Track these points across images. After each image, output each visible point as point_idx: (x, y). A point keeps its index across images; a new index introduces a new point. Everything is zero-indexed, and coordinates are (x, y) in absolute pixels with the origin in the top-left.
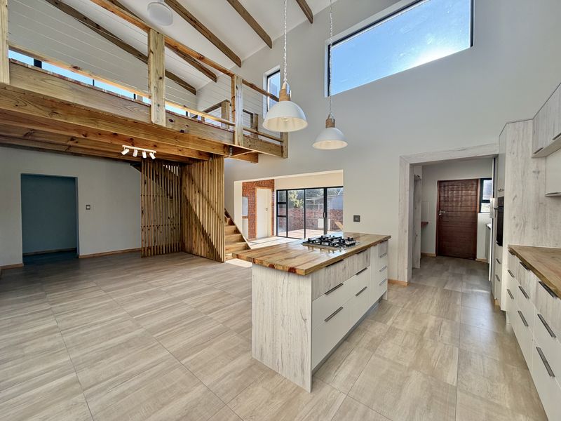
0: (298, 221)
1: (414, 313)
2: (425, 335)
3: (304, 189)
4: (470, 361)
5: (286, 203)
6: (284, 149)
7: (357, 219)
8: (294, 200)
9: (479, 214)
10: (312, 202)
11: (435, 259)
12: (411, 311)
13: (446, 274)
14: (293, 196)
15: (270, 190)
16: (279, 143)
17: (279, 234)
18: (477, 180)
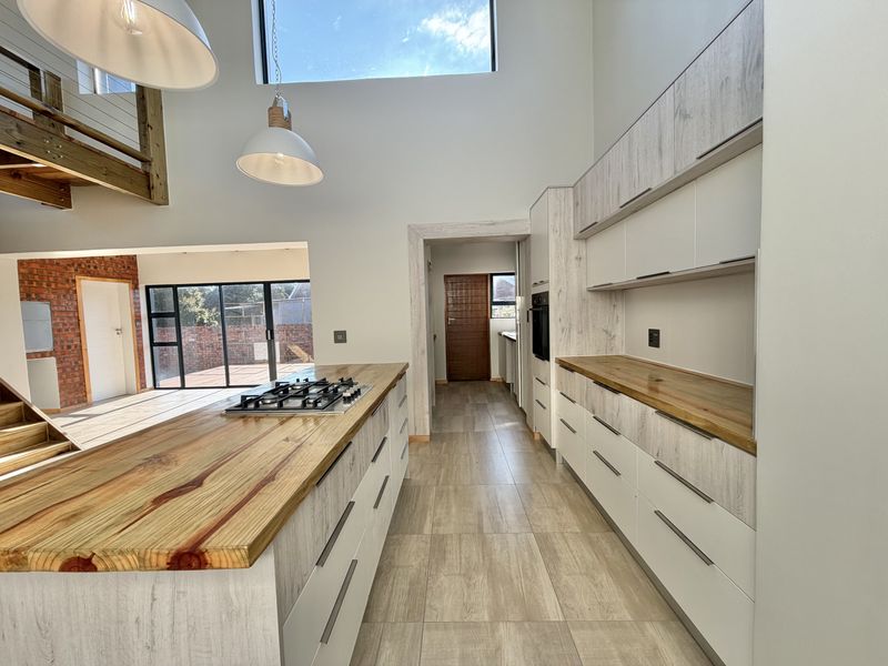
0: (209, 351)
1: (456, 491)
2: (485, 531)
3: (220, 285)
4: (555, 551)
5: (176, 315)
6: (155, 182)
7: (340, 337)
8: (197, 309)
9: (491, 320)
10: (238, 312)
11: (446, 388)
12: (451, 488)
13: (468, 408)
14: (193, 302)
15: (125, 286)
16: (138, 164)
17: (162, 383)
18: (486, 275)
